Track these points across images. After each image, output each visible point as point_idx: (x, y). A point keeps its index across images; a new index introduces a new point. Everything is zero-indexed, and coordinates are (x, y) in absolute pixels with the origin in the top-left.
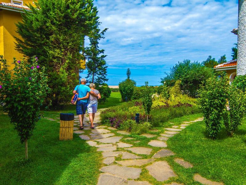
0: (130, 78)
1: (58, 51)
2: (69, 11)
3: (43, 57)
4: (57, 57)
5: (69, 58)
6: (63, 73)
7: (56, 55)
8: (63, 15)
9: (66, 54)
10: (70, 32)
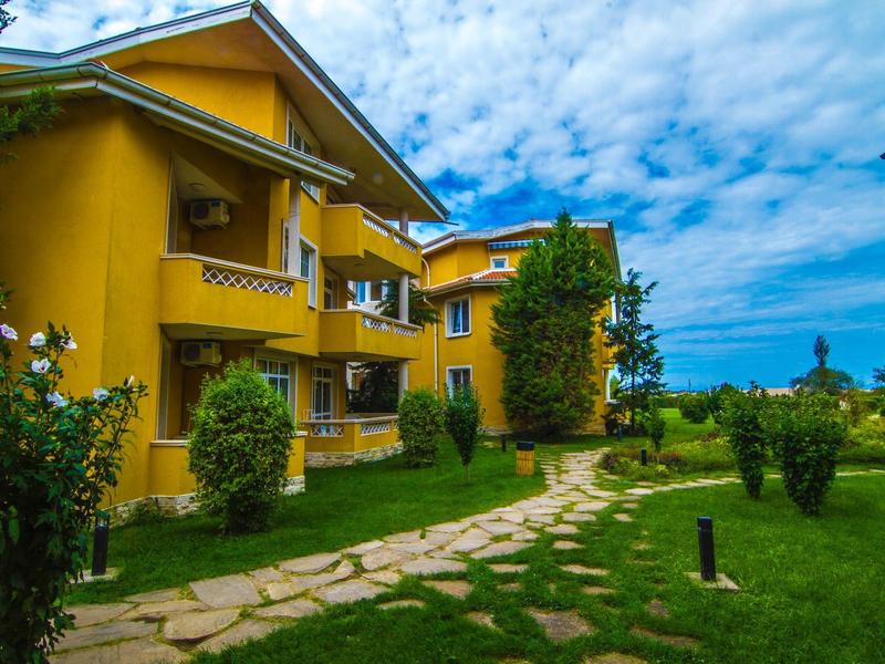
0: (828, 366)
1: (547, 343)
2: (559, 280)
3: (525, 355)
4: (547, 354)
5: (566, 354)
6: (556, 380)
7: (545, 350)
8: (551, 288)
9: (560, 348)
10: (565, 311)
